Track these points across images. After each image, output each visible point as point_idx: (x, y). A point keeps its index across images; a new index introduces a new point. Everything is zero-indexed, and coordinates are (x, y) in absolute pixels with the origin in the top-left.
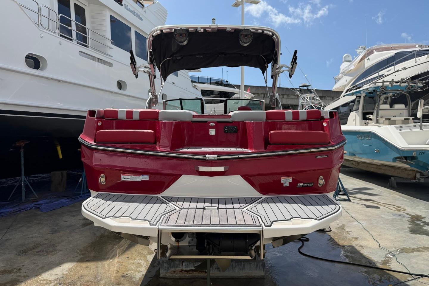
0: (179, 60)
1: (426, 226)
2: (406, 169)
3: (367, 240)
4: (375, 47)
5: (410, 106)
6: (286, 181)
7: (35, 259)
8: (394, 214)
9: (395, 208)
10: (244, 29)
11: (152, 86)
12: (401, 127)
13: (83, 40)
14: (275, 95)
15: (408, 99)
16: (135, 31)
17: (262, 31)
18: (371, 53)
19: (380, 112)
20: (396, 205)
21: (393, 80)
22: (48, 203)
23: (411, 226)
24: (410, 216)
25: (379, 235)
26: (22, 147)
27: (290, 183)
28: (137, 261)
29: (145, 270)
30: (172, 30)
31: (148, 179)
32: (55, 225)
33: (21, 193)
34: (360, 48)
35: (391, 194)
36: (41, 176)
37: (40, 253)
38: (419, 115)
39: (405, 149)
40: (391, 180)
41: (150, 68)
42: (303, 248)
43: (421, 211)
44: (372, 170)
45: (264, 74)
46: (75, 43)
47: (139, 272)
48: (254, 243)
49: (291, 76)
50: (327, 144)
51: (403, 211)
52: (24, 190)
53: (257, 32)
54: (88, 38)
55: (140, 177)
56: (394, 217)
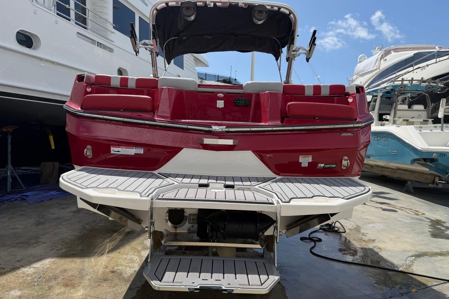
0: (185, 40)
1: (448, 230)
2: (423, 173)
3: (385, 242)
4: (393, 47)
5: (429, 107)
6: (305, 161)
7: (13, 250)
8: (412, 218)
9: (413, 212)
10: (259, 5)
11: (155, 67)
12: (421, 127)
13: (82, 21)
14: (290, 82)
15: (427, 100)
16: (139, 16)
17: (278, 8)
18: (387, 53)
19: (398, 112)
20: (413, 209)
21: (412, 78)
22: (36, 195)
23: (432, 230)
24: (430, 221)
25: (398, 238)
26: (9, 134)
27: (309, 163)
28: (129, 257)
29: (138, 265)
30: (179, 3)
31: (143, 153)
32: (41, 217)
33: (7, 184)
34: (376, 49)
35: (408, 199)
36: (32, 169)
37: (20, 245)
38: (441, 115)
39: (424, 151)
40: (407, 184)
41: (152, 45)
42: (315, 249)
43: (441, 216)
44: (387, 174)
45: (278, 61)
46: (73, 24)
47: (131, 268)
48: (266, 228)
49: (308, 60)
50: (354, 120)
51: (421, 215)
52: (10, 180)
53: (272, 9)
54: (88, 19)
55: (133, 150)
56: (413, 221)
